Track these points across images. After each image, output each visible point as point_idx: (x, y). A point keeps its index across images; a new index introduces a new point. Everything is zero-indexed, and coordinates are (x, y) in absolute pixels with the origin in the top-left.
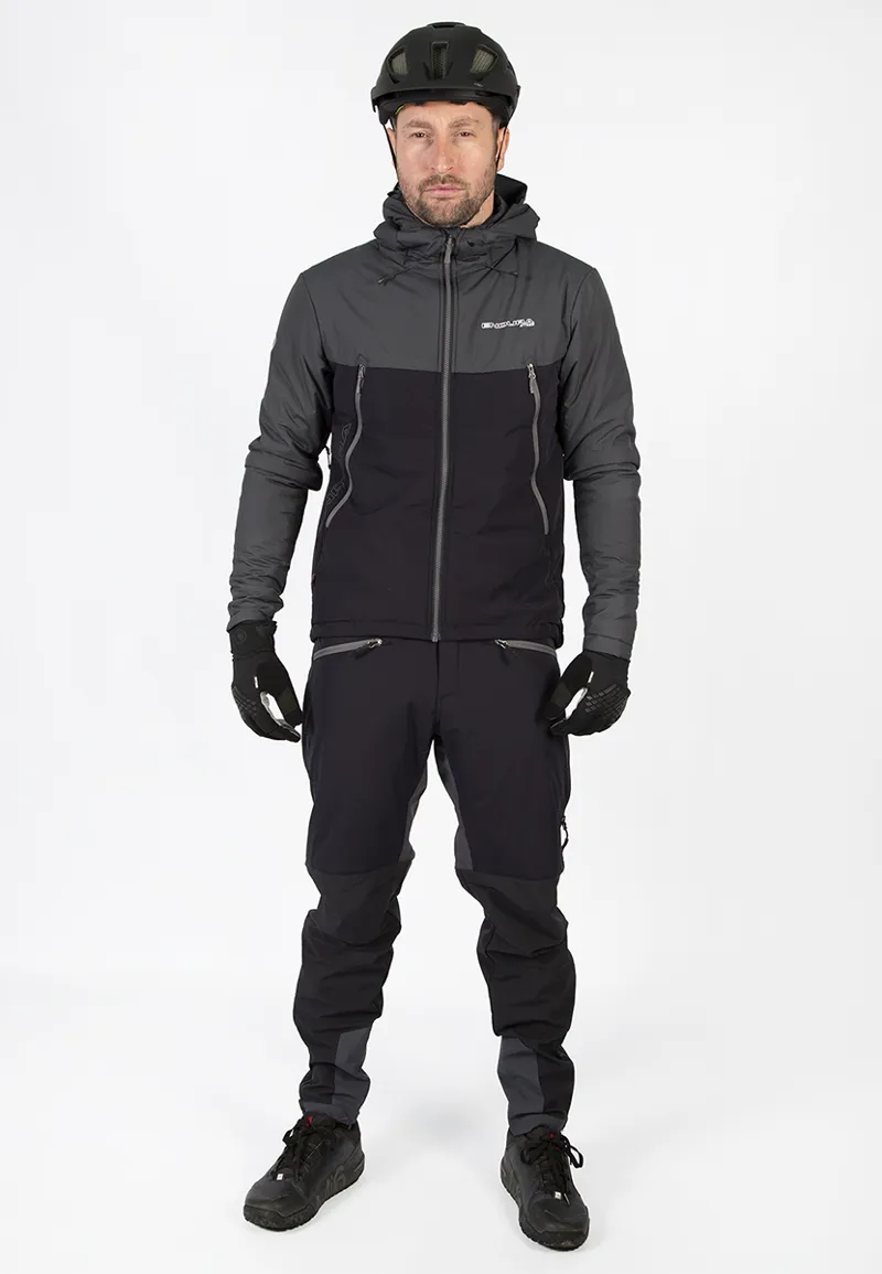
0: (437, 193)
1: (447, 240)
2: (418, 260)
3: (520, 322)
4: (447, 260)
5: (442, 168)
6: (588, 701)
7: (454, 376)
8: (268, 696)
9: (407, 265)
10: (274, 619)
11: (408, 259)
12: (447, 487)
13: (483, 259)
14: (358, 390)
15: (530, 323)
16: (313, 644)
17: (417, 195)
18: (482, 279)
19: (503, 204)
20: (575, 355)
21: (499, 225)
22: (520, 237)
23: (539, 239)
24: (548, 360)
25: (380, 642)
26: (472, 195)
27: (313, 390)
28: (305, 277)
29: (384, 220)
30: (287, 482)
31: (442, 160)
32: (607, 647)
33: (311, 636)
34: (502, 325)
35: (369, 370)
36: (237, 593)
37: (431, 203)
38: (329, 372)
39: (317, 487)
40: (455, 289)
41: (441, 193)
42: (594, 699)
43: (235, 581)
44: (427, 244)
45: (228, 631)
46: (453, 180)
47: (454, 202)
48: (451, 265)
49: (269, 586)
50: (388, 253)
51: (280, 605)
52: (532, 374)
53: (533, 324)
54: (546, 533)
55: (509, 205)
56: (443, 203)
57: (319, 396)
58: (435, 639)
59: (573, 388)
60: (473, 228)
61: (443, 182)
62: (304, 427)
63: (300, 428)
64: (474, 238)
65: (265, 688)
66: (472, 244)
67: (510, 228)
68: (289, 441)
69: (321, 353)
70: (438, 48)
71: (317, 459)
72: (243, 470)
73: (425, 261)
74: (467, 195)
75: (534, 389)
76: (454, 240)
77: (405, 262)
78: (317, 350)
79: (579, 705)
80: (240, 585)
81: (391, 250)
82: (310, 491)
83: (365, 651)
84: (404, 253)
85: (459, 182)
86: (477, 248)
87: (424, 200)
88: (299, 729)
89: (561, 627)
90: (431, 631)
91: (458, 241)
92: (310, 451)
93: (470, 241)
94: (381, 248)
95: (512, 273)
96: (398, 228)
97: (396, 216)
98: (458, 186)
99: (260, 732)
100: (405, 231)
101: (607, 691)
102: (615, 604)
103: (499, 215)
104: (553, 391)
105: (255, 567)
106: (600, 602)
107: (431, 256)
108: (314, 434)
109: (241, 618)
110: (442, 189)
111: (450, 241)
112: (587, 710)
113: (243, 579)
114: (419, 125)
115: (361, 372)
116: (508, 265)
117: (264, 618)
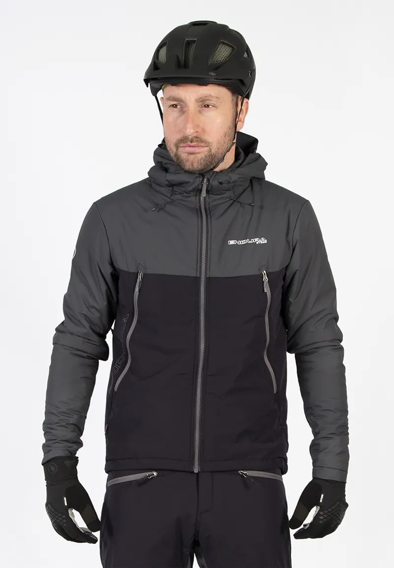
0: (187, 149)
1: (203, 181)
2: (181, 194)
3: (256, 240)
4: (204, 194)
5: (190, 131)
6: (321, 515)
7: (209, 280)
8: (74, 511)
9: (172, 198)
10: (76, 455)
11: (173, 193)
12: (204, 360)
13: (228, 194)
14: (137, 289)
15: (263, 241)
16: (107, 475)
17: (174, 150)
18: (229, 207)
19: (242, 155)
20: (296, 264)
21: (241, 170)
22: (254, 177)
23: (266, 179)
24: (277, 267)
25: (155, 474)
26: (213, 151)
27: (104, 288)
28: (96, 205)
29: (154, 165)
30: (85, 355)
31: (190, 126)
32: (329, 475)
33: (105, 469)
34: (243, 242)
35: (145, 276)
36: (50, 437)
37: (184, 156)
38: (116, 275)
39: (105, 358)
40: (209, 217)
41: (191, 150)
42: (325, 514)
43: (48, 427)
44: (189, 182)
45: (43, 465)
46: (198, 140)
47: (199, 156)
48: (205, 198)
49: (73, 431)
50: (158, 188)
51: (80, 444)
52: (265, 278)
53: (266, 242)
54: (275, 392)
55: (246, 155)
56: (192, 157)
57: (108, 291)
58: (196, 471)
59: (295, 288)
60: (221, 171)
61: (191, 142)
62: (97, 315)
63: (95, 316)
64: (222, 179)
65: (71, 505)
66: (221, 183)
67: (247, 171)
68: (87, 325)
69: (109, 260)
70: (189, 44)
71: (105, 338)
72: (52, 346)
73: (186, 195)
74: (210, 150)
75: (267, 289)
76: (208, 180)
77: (172, 195)
78: (107, 258)
79: (315, 518)
80: (53, 431)
81: (161, 186)
82: (100, 361)
83: (146, 481)
84: (171, 189)
85: (202, 142)
86: (224, 185)
87: (179, 153)
88: (97, 534)
89: (285, 460)
90: (193, 464)
91: (211, 181)
92: (102, 332)
93: (220, 181)
94: (153, 185)
95: (250, 205)
96: (166, 170)
97: (164, 161)
98: (202, 144)
99: (68, 538)
100: (172, 173)
101: (333, 508)
102: (333, 444)
103: (240, 161)
104: (279, 290)
105: (63, 417)
106: (323, 443)
107: (191, 191)
108: (105, 320)
109: (52, 455)
110: (190, 146)
111: (205, 180)
112: (321, 522)
113: (54, 426)
114: (174, 99)
115: (140, 277)
116: (246, 198)
117: (70, 455)
